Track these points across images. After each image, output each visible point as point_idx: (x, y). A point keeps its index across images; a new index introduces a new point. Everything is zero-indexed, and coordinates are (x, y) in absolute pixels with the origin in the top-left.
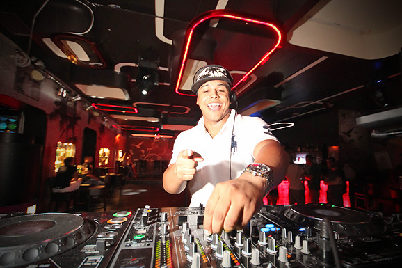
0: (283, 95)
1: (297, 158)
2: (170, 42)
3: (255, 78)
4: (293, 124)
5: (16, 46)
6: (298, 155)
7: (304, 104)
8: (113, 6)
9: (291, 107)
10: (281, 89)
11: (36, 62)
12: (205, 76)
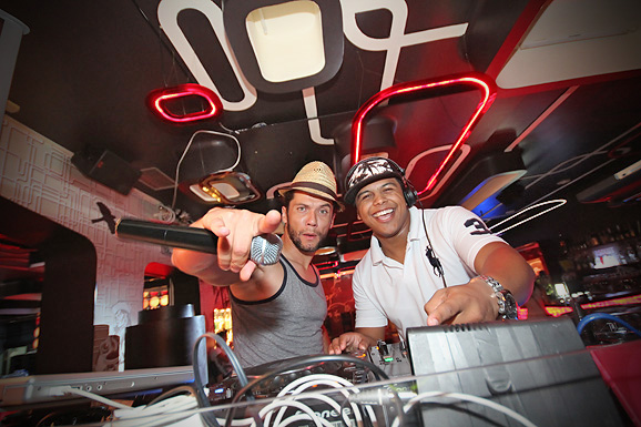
0: (526, 159)
1: (597, 259)
2: (331, 142)
3: (466, 150)
4: (565, 201)
5: (157, 203)
6: (597, 254)
7: (570, 163)
8: (257, 125)
9: (549, 173)
10: (519, 151)
11: (180, 214)
12: (359, 179)
